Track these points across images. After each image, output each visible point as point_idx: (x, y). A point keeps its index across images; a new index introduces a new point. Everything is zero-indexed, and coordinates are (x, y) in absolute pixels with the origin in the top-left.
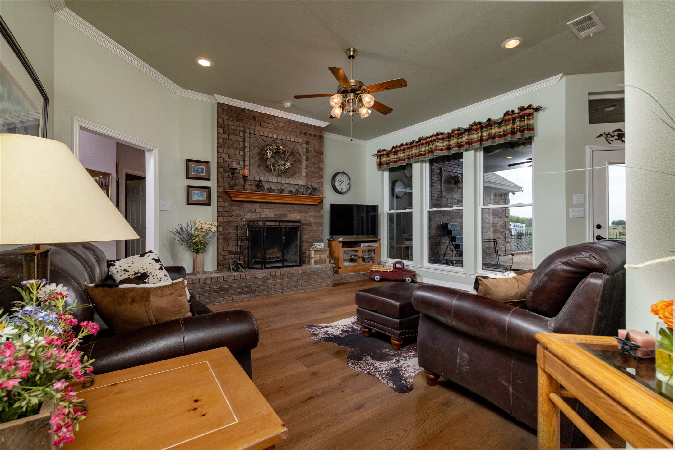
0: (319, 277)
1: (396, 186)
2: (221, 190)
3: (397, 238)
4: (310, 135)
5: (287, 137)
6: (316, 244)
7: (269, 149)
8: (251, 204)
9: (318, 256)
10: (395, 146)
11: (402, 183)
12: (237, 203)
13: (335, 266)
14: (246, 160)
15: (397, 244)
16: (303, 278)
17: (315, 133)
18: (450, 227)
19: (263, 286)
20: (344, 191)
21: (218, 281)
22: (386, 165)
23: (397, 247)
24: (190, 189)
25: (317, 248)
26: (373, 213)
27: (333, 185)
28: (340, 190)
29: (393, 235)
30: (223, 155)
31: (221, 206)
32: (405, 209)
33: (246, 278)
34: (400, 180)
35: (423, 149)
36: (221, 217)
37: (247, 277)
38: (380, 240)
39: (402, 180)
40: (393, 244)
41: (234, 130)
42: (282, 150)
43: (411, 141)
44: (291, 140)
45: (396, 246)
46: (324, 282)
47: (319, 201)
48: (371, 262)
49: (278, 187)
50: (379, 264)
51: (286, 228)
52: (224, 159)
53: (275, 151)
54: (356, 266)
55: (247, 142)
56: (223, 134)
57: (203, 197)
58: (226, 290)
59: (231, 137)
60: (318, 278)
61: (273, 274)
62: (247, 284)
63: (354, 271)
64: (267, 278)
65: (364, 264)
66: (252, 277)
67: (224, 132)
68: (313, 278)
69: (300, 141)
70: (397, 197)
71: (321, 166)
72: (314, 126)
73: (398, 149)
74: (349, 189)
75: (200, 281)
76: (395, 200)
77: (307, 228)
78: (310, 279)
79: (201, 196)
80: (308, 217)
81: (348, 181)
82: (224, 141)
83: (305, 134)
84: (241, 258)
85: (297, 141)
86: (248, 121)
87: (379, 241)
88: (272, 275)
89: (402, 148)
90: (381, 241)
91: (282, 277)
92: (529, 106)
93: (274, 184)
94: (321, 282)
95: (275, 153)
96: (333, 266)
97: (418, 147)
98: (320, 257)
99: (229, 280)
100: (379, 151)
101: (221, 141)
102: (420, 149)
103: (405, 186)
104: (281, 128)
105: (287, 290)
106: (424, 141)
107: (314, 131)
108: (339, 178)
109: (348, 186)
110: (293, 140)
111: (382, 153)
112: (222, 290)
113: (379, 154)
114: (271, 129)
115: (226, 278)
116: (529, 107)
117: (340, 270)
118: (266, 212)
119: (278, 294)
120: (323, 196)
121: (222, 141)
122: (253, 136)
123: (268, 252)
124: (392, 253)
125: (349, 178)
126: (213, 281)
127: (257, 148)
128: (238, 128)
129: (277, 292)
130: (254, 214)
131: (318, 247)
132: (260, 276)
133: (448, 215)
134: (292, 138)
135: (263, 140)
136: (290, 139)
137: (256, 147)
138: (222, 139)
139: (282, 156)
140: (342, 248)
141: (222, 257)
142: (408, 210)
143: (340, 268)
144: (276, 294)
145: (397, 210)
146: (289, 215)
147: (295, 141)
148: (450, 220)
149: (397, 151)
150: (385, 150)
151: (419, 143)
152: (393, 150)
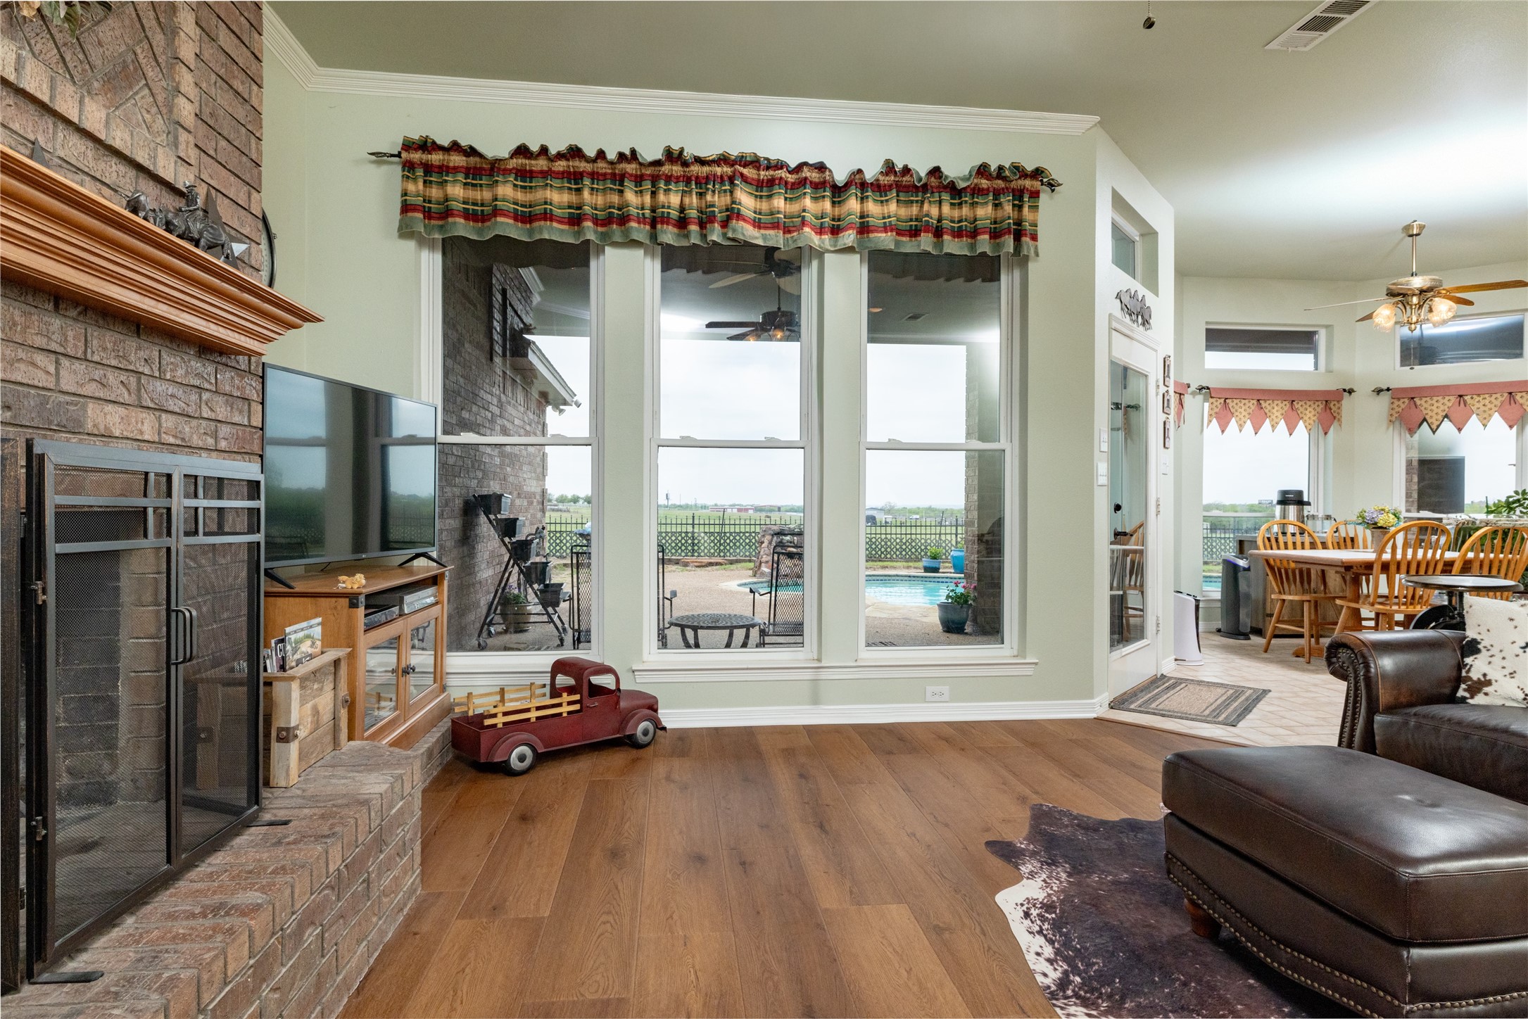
10: (535, 148)
43: (626, 150)
54: (394, 720)
65: (414, 704)
73: (542, 164)
89: (560, 165)
92: (1037, 169)
102: (659, 197)
106: (677, 169)
111: (437, 158)
113: (416, 156)
116: (1038, 173)
140: (364, 630)
149: (531, 172)
150: (472, 152)
151: (656, 169)
152: (513, 163)
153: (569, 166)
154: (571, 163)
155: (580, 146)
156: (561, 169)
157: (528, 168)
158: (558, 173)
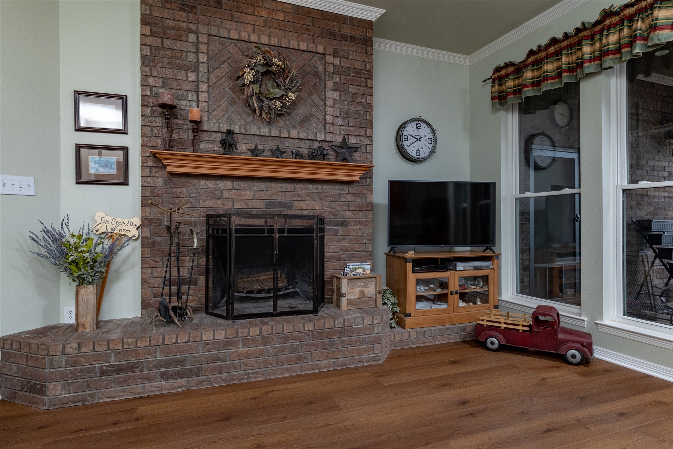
0: (353, 339)
1: (534, 146)
2: (148, 153)
3: (536, 249)
4: (344, 38)
5: (292, 42)
6: (352, 266)
7: (249, 66)
8: (213, 182)
9: (358, 290)
10: (535, 48)
11: (545, 139)
12: (183, 180)
13: (397, 309)
14: (200, 90)
15: (535, 263)
16: (316, 342)
17: (354, 33)
18: (655, 228)
19: (219, 360)
20: (422, 155)
21: (108, 348)
22: (512, 96)
23: (535, 268)
24: (83, 151)
25: (354, 273)
26: (485, 202)
27: (400, 145)
28: (414, 154)
29: (528, 245)
30: (151, 80)
31: (147, 185)
32: (560, 188)
33: (177, 343)
34: (544, 134)
35: (613, 38)
36: (147, 209)
37: (179, 341)
38: (498, 255)
39: (547, 133)
40: (527, 262)
41: (174, 28)
42: (279, 66)
43: (579, 25)
44: (301, 48)
45: (533, 266)
46: (366, 350)
47: (361, 173)
48: (479, 303)
49: (272, 145)
50: (496, 307)
51: (281, 231)
52: (154, 89)
53: (262, 69)
54: (443, 310)
55: (203, 53)
56: (151, 38)
57: (111, 168)
58: (131, 368)
59: (168, 43)
60: (352, 341)
61: (243, 332)
62: (180, 356)
63: (441, 322)
64: (228, 343)
65: (462, 307)
66: (191, 340)
67: (153, 34)
68: (338, 341)
69: (321, 49)
70: (537, 168)
71: (368, 101)
72: (352, 19)
73: (543, 54)
74: (433, 151)
75: (66, 351)
76: (532, 173)
77: (337, 230)
78: (333, 344)
79: (107, 166)
80: (338, 208)
81: (431, 136)
82: (153, 51)
83: (332, 35)
84: (190, 292)
85: (314, 50)
86: (206, 9)
87: (498, 259)
88: (240, 335)
89: (552, 50)
90: (503, 257)
91: (266, 340)
93: (263, 139)
94: (358, 350)
95: (263, 74)
96: (395, 310)
97: (597, 37)
98: (362, 292)
99: (137, 347)
100: (498, 69)
101: (147, 52)
102: (604, 41)
103: (554, 146)
104: (279, 24)
105: (278, 370)
106: (615, 19)
107: (352, 29)
108: (410, 129)
109: (431, 146)
110: (305, 49)
111: (503, 72)
112: (118, 370)
113: (496, 75)
114: (256, 27)
115: (129, 344)
117: (407, 320)
118: (246, 198)
119: (256, 377)
120: (372, 164)
121: (149, 50)
122: (217, 40)
123: (261, 278)
124: (526, 279)
125: (433, 131)
126: (97, 349)
127: (225, 65)
128: (184, 25)
129: (252, 373)
130: (219, 201)
131: (358, 271)
132: (212, 337)
133: (649, 204)
134: (301, 44)
135: (239, 48)
136: (299, 46)
137: (223, 63)
138: (148, 48)
139: (280, 80)
140: (413, 272)
141: (149, 290)
142: (567, 191)
143: (409, 315)
144: (250, 378)
145: (535, 192)
146: (296, 204)
147: (310, 49)
148: (654, 214)
149: (541, 59)
150: (512, 64)
151: (602, 25)
152: (530, 60)
153: (556, 48)
154: (556, 46)
155: (555, 36)
156: (553, 51)
157: (539, 58)
158: (552, 54)
